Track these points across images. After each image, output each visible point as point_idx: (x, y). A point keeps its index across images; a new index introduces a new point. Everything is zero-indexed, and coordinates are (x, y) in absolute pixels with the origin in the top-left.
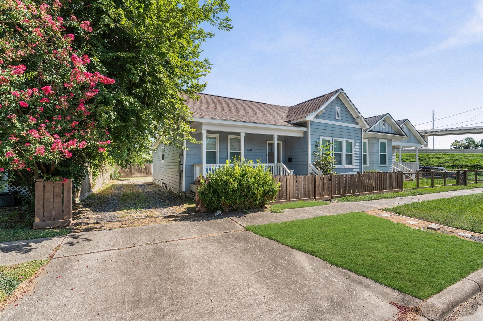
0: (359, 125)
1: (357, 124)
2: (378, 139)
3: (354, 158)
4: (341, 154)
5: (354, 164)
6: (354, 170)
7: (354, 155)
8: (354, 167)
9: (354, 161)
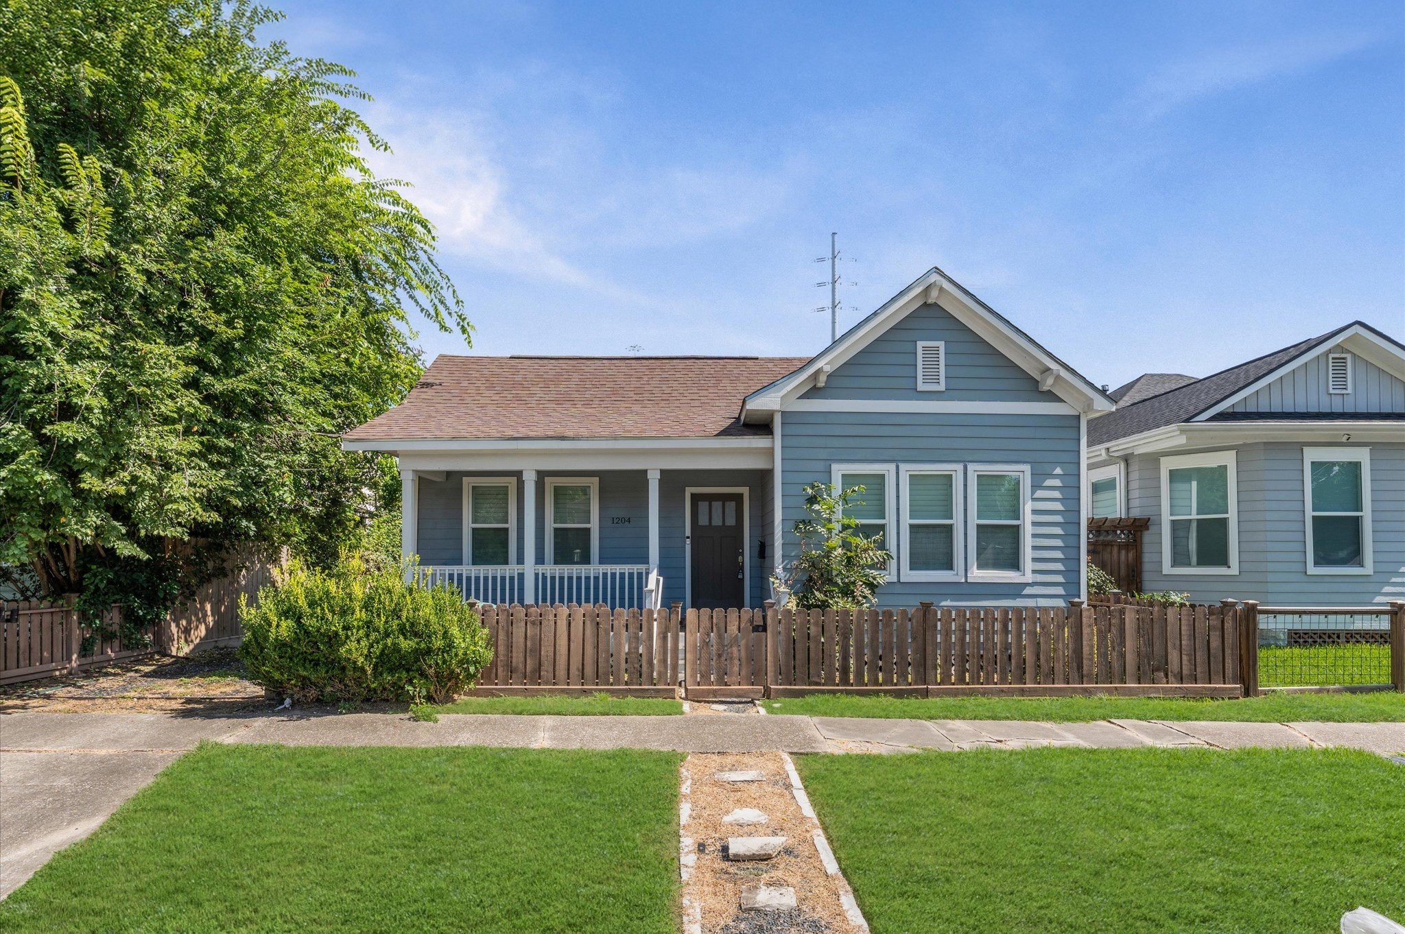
0: (1061, 400)
1: (1051, 397)
2: (1300, 446)
3: (1027, 542)
4: (951, 526)
5: (1028, 564)
6: (1027, 591)
7: (1028, 530)
8: (1029, 577)
9: (1027, 553)
